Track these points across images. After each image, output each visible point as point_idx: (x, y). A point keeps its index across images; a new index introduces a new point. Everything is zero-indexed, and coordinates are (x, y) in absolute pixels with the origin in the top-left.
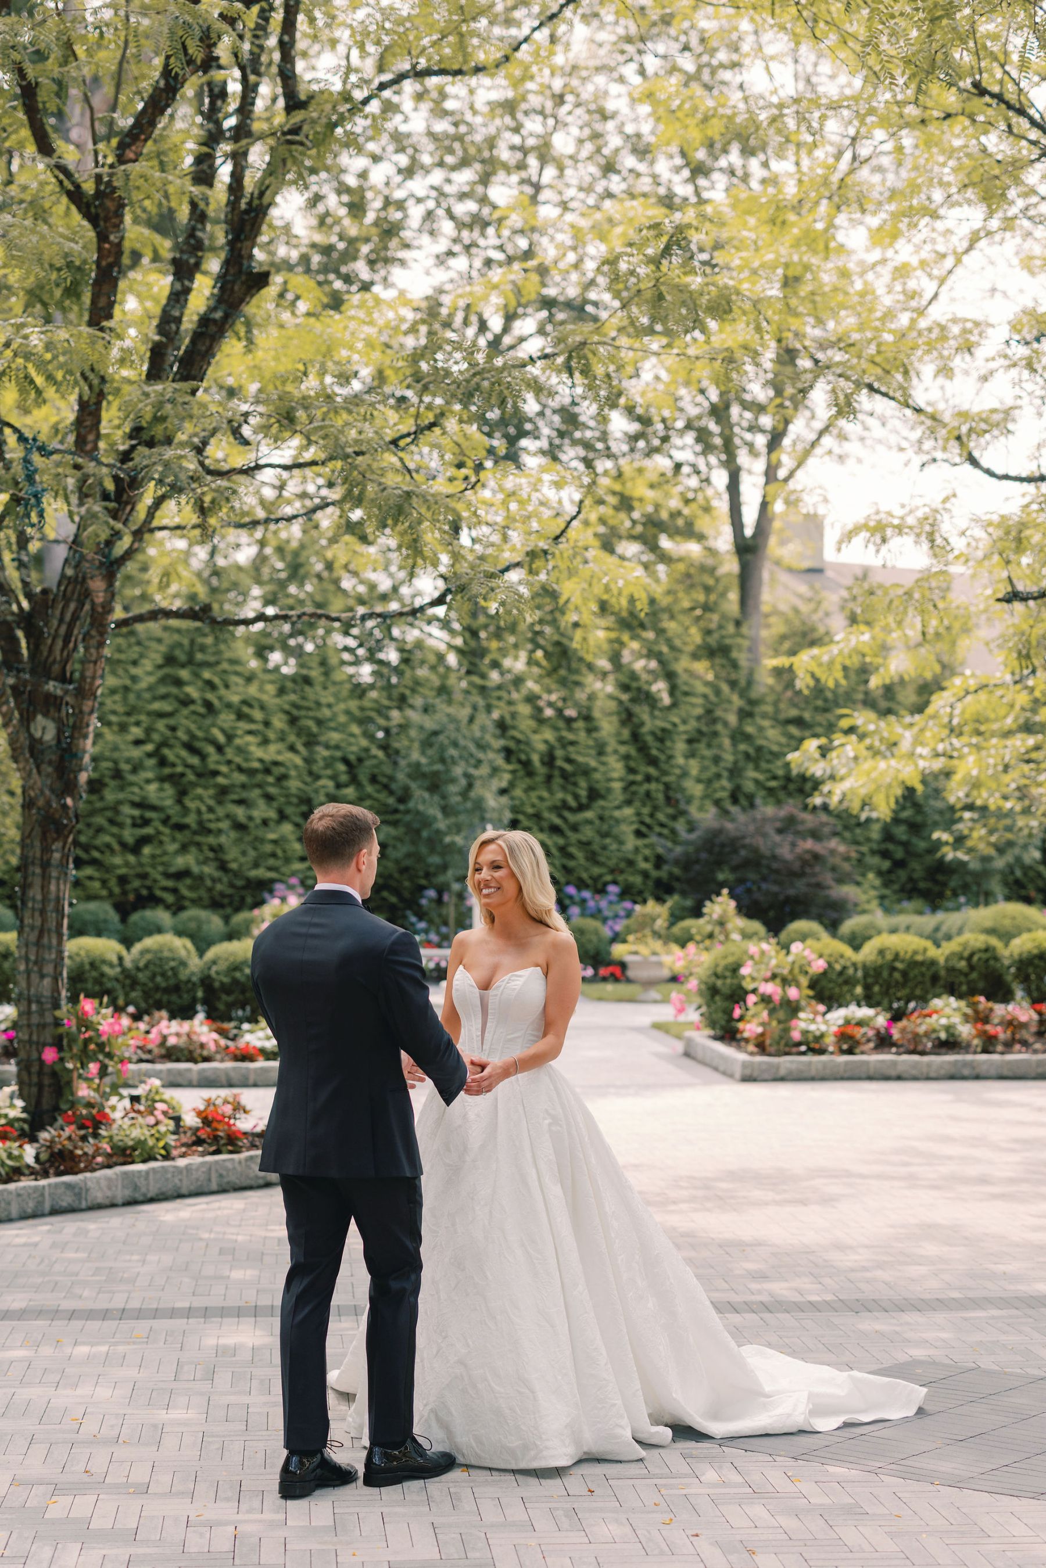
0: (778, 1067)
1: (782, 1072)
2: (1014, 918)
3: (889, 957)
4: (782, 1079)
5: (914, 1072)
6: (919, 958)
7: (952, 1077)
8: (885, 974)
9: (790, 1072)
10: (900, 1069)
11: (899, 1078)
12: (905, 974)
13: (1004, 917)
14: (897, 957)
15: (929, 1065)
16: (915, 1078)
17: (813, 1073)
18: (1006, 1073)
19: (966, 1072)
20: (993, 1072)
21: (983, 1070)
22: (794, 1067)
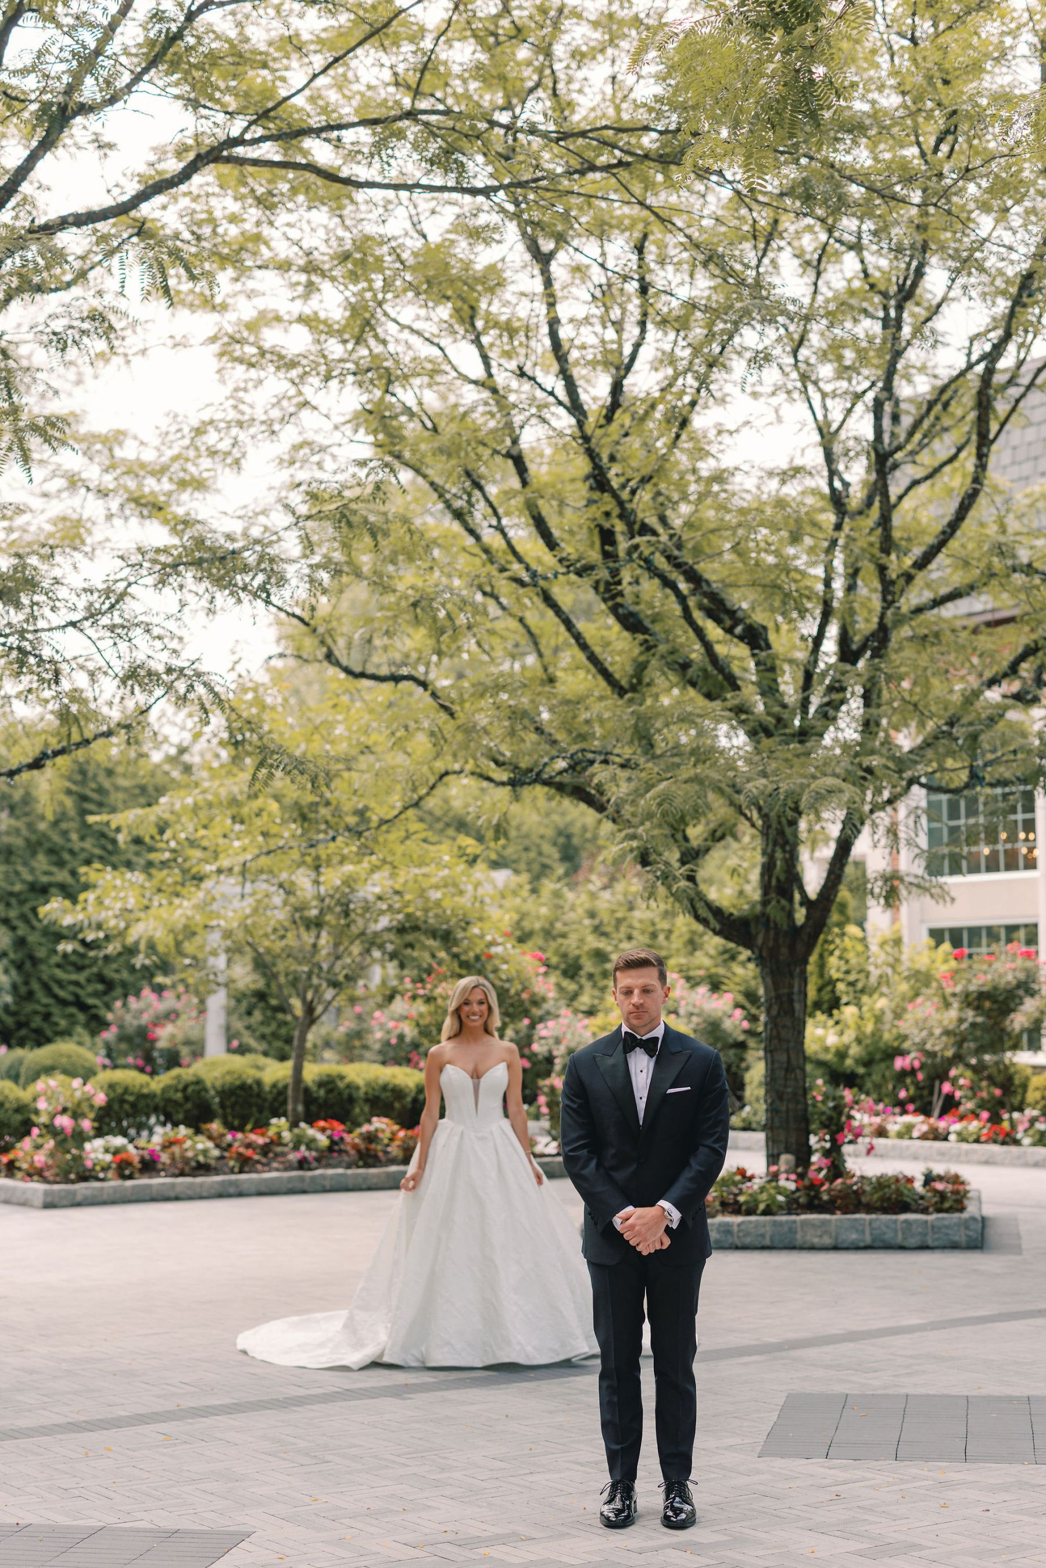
0: (74, 1193)
1: (79, 1198)
2: (69, 1057)
3: (119, 1091)
4: (78, 1205)
5: (190, 1193)
6: (145, 1091)
7: (220, 1196)
8: (116, 1107)
9: (86, 1198)
10: (178, 1190)
11: (177, 1199)
12: (133, 1105)
13: (61, 1055)
14: (126, 1090)
15: (201, 1185)
16: (190, 1198)
17: (105, 1197)
18: (264, 1189)
19: (232, 1190)
20: (253, 1189)
21: (245, 1188)
22: (88, 1192)
